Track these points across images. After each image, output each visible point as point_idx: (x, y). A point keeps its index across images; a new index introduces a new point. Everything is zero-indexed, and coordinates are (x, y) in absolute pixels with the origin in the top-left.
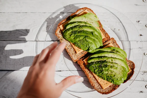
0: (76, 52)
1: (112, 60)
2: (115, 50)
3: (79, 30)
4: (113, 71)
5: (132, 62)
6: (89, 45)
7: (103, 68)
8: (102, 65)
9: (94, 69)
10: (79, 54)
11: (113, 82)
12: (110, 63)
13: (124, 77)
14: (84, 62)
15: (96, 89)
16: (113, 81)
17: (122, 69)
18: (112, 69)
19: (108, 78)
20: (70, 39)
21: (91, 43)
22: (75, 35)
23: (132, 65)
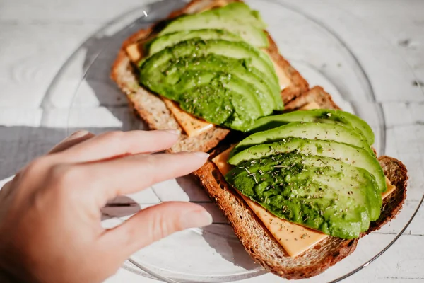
0: (184, 133)
1: (319, 149)
2: (329, 115)
3: (197, 53)
4: (326, 187)
5: (396, 162)
6: (233, 102)
7: (285, 176)
8: (284, 166)
9: (253, 184)
10: (196, 140)
11: (329, 226)
12: (311, 159)
13: (370, 207)
14: (214, 165)
15: (264, 256)
16: (328, 222)
17: (360, 178)
18: (322, 180)
19: (306, 210)
20: (162, 85)
21: (241, 96)
22: (183, 70)
23: (396, 171)
